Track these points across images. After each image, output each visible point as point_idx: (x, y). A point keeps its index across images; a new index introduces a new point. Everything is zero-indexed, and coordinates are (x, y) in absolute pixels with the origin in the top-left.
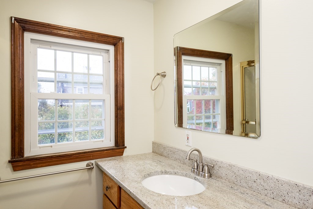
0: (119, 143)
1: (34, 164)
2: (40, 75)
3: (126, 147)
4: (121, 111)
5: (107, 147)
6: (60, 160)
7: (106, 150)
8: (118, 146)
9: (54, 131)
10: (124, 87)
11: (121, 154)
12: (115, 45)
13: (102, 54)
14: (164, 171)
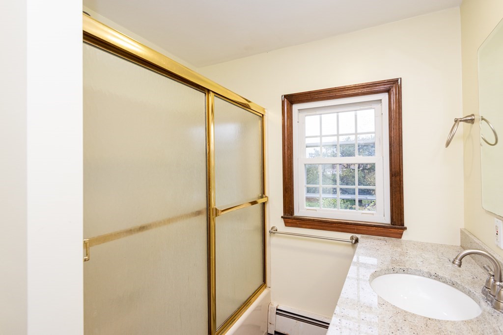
0: (394, 221)
1: (300, 224)
2: (308, 141)
3: (406, 228)
4: (398, 178)
5: (379, 222)
6: (322, 226)
7: (375, 226)
8: (393, 225)
9: (318, 196)
10: (402, 146)
11: (400, 236)
12: (388, 91)
13: (373, 107)
14: (433, 273)
